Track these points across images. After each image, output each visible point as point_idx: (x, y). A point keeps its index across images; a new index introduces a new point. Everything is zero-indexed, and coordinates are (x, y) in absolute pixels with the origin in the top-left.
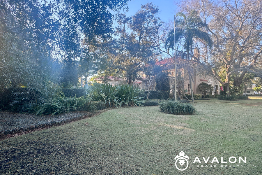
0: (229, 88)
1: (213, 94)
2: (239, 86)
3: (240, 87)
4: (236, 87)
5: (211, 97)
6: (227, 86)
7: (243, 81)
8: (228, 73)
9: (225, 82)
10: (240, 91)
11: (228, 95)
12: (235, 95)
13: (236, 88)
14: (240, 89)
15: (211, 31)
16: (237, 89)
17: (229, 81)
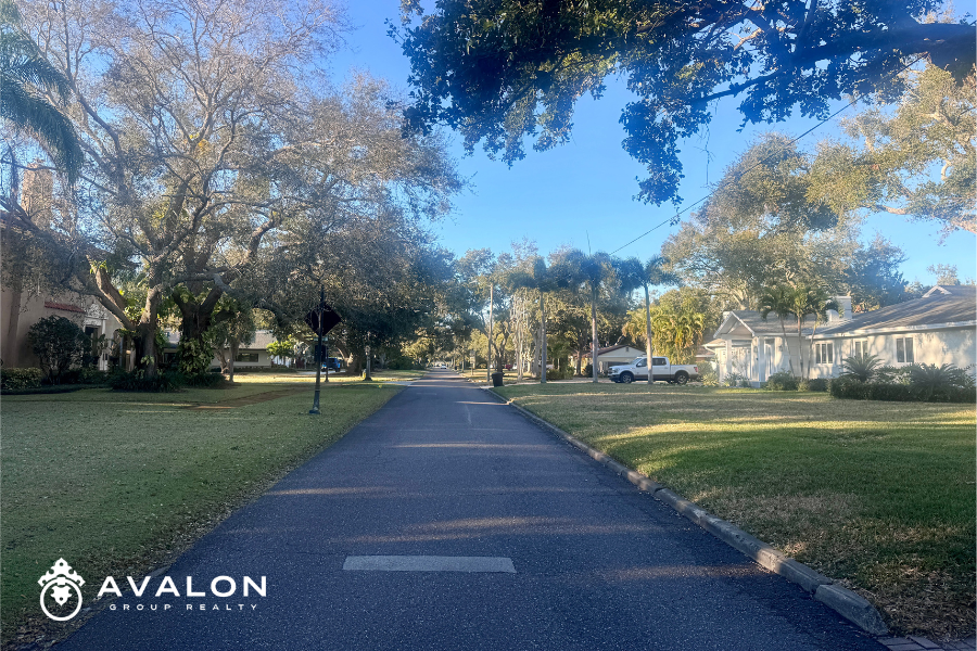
0: (156, 345)
1: (103, 365)
2: (198, 337)
3: (201, 341)
4: (187, 341)
5: (89, 378)
6: (145, 336)
7: (213, 319)
8: (152, 284)
9: (140, 317)
10: (201, 356)
11: (150, 372)
12: (183, 370)
13: (186, 344)
14: (202, 349)
15: (93, 109)
16: (189, 348)
17: (153, 316)
